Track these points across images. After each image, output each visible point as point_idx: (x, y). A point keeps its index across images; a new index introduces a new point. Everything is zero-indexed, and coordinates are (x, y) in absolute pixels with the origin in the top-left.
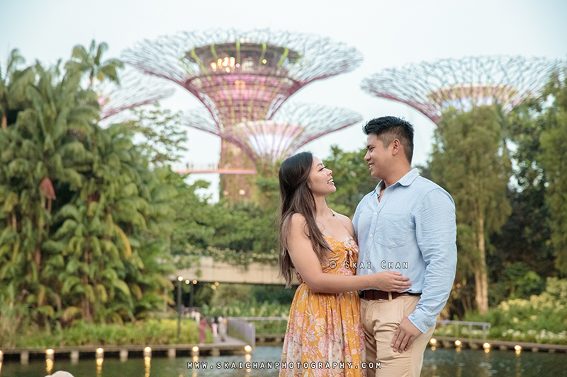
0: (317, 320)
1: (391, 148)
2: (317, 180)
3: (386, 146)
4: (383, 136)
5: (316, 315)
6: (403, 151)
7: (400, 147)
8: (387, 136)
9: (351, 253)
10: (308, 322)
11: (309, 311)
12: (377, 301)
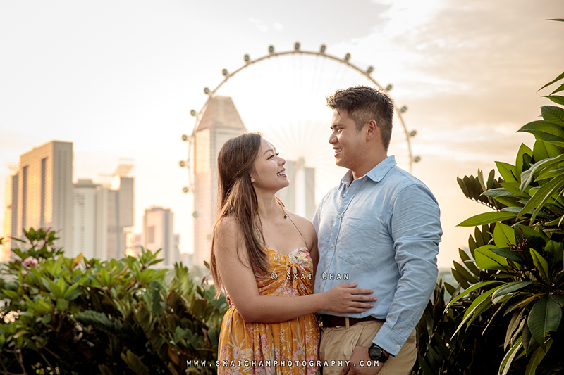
0: (242, 352)
1: (365, 129)
2: (264, 171)
3: (360, 128)
4: (355, 113)
5: (241, 345)
6: (380, 135)
7: (377, 130)
8: (361, 114)
9: (295, 270)
10: (232, 355)
11: (233, 341)
12: (334, 329)
